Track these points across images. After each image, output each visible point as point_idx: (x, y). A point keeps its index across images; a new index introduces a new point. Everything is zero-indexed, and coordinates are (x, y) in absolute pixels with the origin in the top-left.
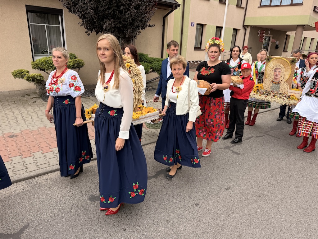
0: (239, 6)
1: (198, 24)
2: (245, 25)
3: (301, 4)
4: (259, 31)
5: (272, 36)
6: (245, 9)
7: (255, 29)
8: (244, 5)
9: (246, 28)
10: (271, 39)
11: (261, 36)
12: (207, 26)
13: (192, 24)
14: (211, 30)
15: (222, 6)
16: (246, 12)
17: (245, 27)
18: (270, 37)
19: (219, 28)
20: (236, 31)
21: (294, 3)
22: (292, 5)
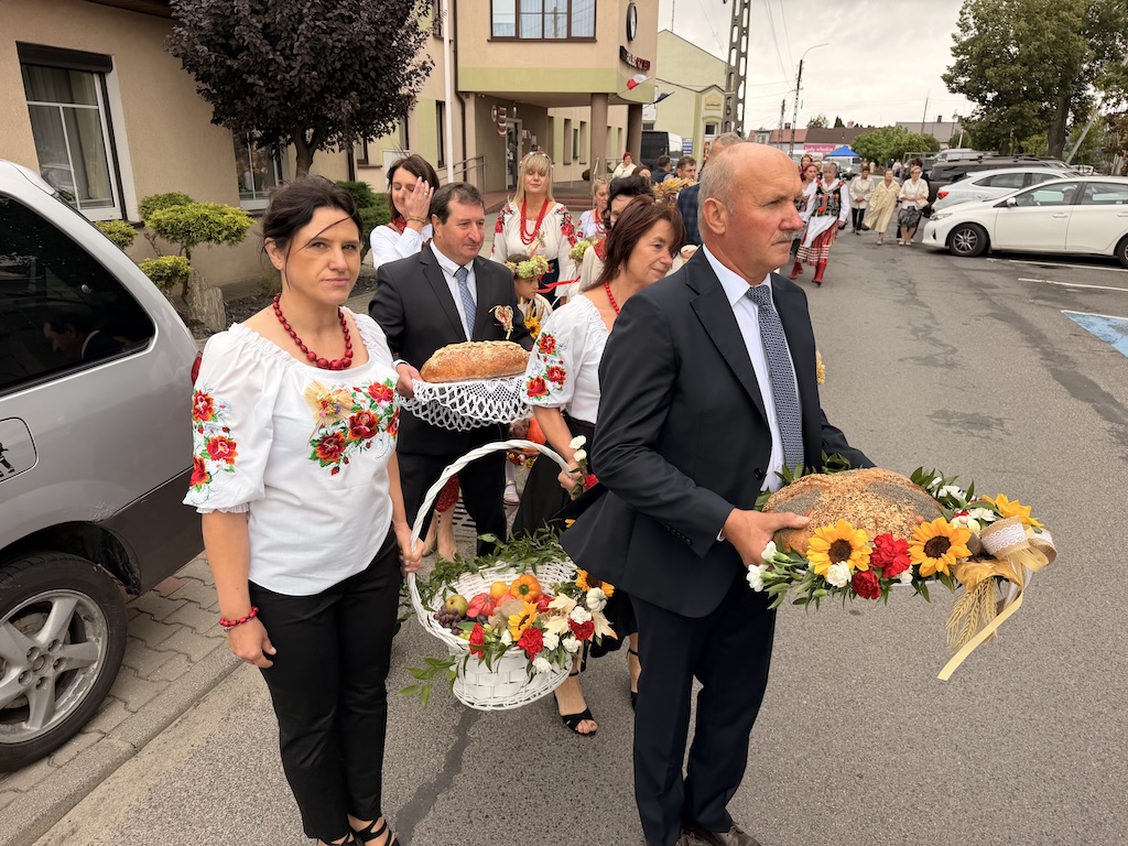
2: (460, 89)
4: (494, 107)
5: (520, 121)
6: (453, 43)
9: (463, 98)
10: (520, 127)
11: (499, 121)
17: (461, 96)
18: (517, 124)
20: (440, 105)
21: (574, 34)
22: (570, 39)
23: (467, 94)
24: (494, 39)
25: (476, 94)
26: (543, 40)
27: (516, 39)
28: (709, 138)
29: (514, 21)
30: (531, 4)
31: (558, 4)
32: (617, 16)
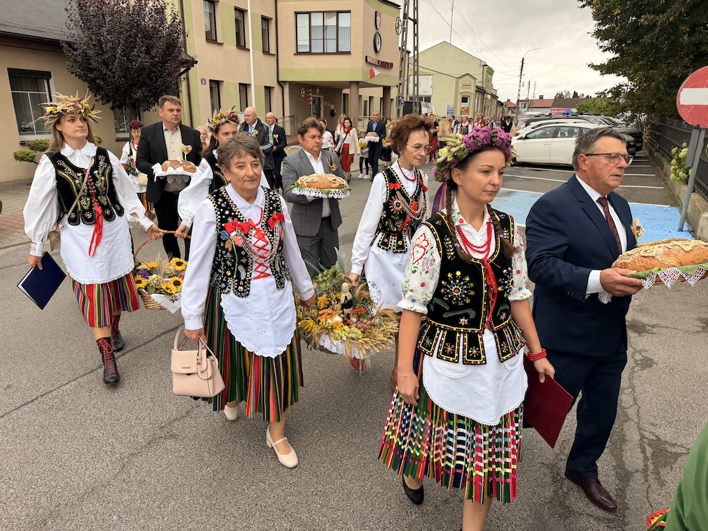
0: (266, 52)
1: (211, 81)
2: (280, 80)
3: (349, 53)
5: (322, 97)
7: (296, 87)
8: (273, 51)
9: (283, 85)
10: (322, 100)
11: (307, 97)
12: (225, 84)
13: (203, 81)
14: (233, 90)
15: (242, 53)
16: (277, 60)
17: (281, 84)
18: (320, 98)
19: (244, 87)
20: (268, 89)
21: (340, 50)
22: (338, 53)
23: (285, 82)
24: (298, 53)
25: (290, 83)
26: (324, 53)
27: (309, 53)
28: (464, 105)
29: (308, 43)
30: (318, 35)
31: (331, 34)
32: (361, 40)
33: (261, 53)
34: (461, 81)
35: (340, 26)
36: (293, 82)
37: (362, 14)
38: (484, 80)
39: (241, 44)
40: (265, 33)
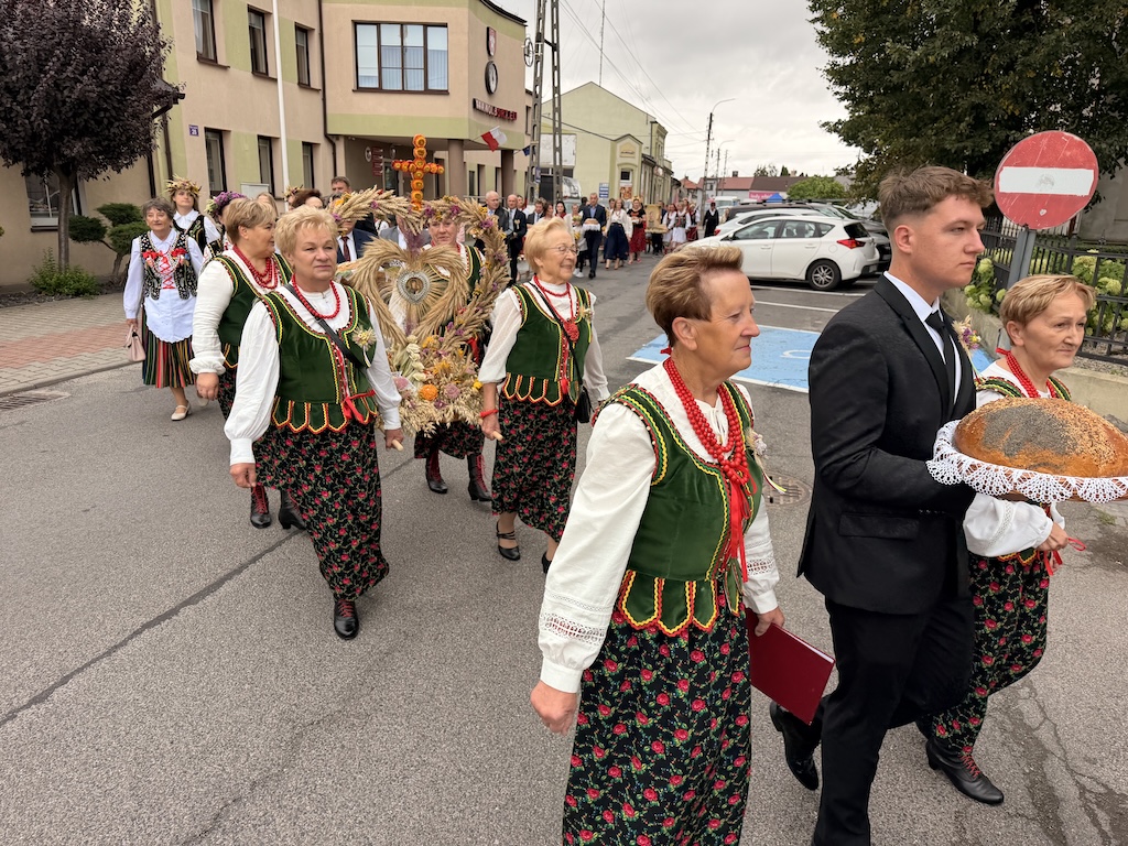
0: (304, 85)
1: (207, 130)
2: (330, 132)
3: (445, 93)
4: (368, 149)
6: (321, 92)
7: (356, 144)
8: (316, 83)
9: (334, 140)
11: (375, 162)
12: (231, 135)
13: (193, 130)
14: (246, 146)
15: (260, 86)
16: (324, 100)
17: (331, 139)
19: (267, 143)
20: (309, 147)
21: (431, 87)
22: (427, 91)
23: (337, 136)
24: (359, 89)
25: (346, 137)
26: (403, 92)
27: (379, 90)
28: (625, 183)
29: (377, 74)
30: (392, 61)
31: (415, 60)
32: (466, 74)
33: (296, 86)
34: (619, 145)
35: (429, 48)
36: (352, 136)
37: (466, 30)
38: (654, 146)
39: (259, 68)
40: (302, 53)
